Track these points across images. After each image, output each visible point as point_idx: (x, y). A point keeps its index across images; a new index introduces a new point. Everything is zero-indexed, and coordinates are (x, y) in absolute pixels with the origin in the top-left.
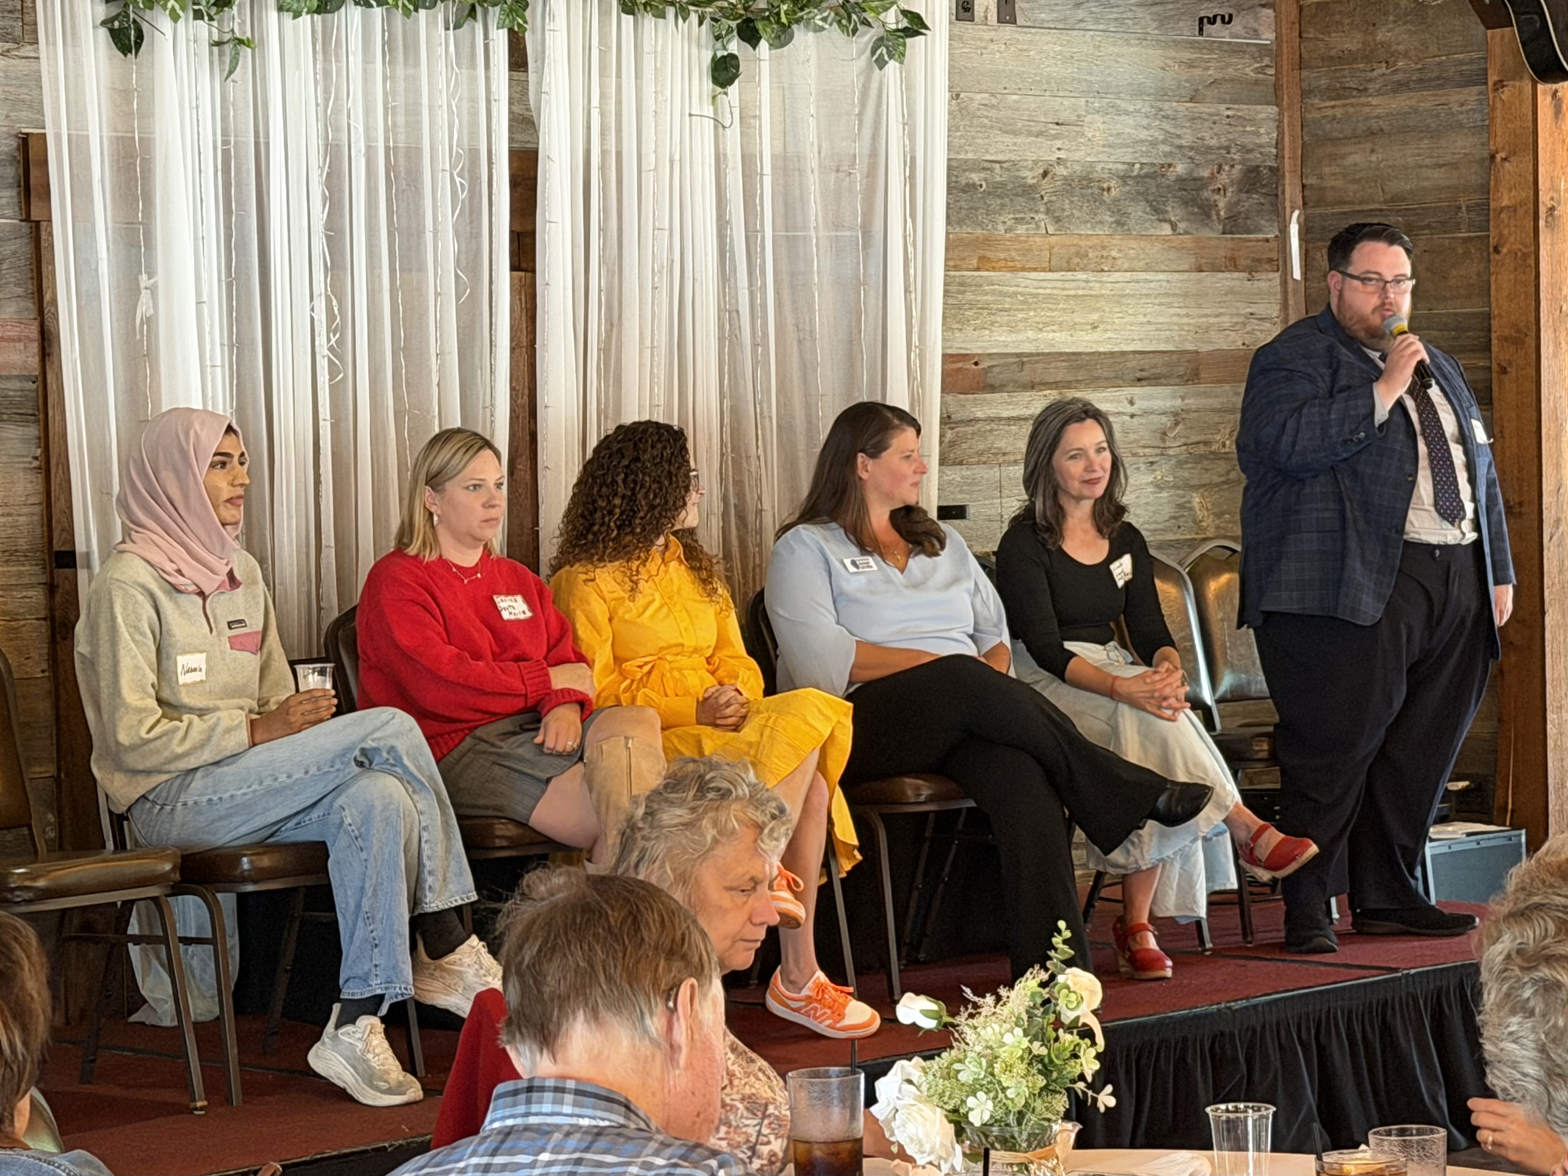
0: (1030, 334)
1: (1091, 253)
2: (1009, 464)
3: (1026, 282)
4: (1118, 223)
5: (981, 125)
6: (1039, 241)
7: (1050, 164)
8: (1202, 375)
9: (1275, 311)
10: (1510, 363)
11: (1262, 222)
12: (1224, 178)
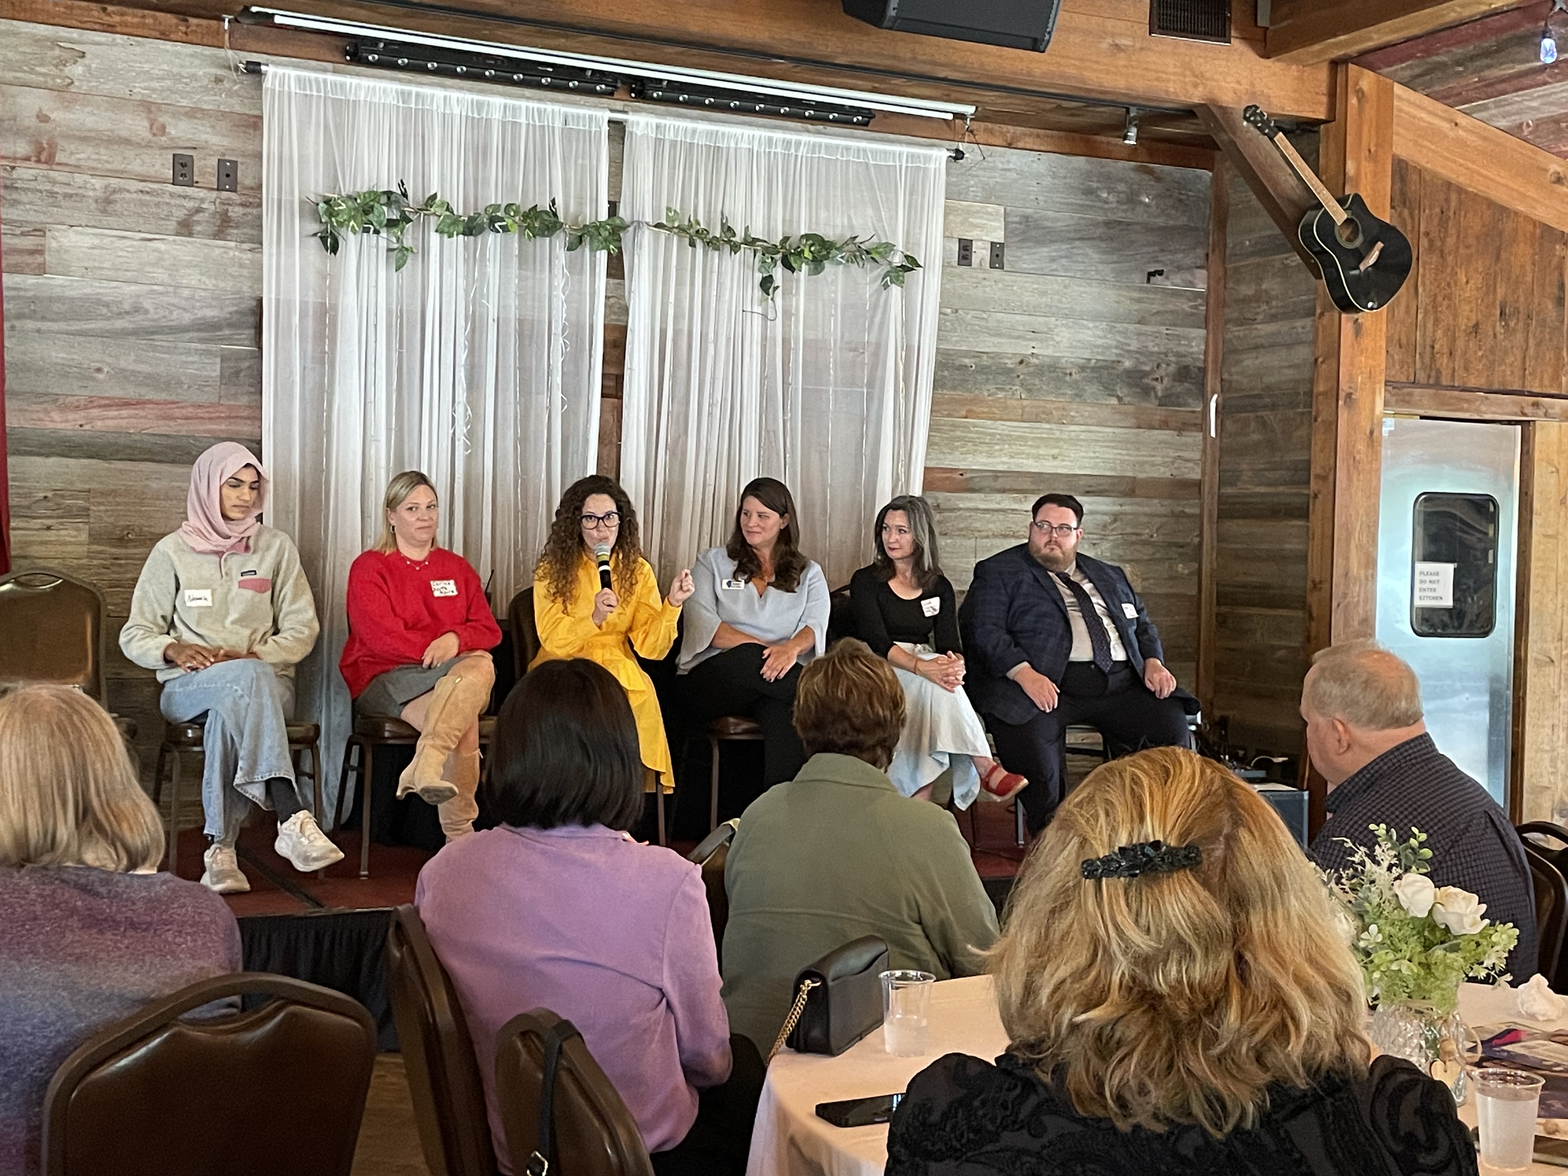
0: (1004, 459)
1: (1054, 413)
2: (982, 538)
3: (1003, 427)
4: (1077, 395)
5: (973, 330)
6: (1015, 403)
7: (1025, 355)
8: (1137, 492)
9: (1197, 455)
10: (1319, 492)
11: (1190, 401)
12: (1162, 372)
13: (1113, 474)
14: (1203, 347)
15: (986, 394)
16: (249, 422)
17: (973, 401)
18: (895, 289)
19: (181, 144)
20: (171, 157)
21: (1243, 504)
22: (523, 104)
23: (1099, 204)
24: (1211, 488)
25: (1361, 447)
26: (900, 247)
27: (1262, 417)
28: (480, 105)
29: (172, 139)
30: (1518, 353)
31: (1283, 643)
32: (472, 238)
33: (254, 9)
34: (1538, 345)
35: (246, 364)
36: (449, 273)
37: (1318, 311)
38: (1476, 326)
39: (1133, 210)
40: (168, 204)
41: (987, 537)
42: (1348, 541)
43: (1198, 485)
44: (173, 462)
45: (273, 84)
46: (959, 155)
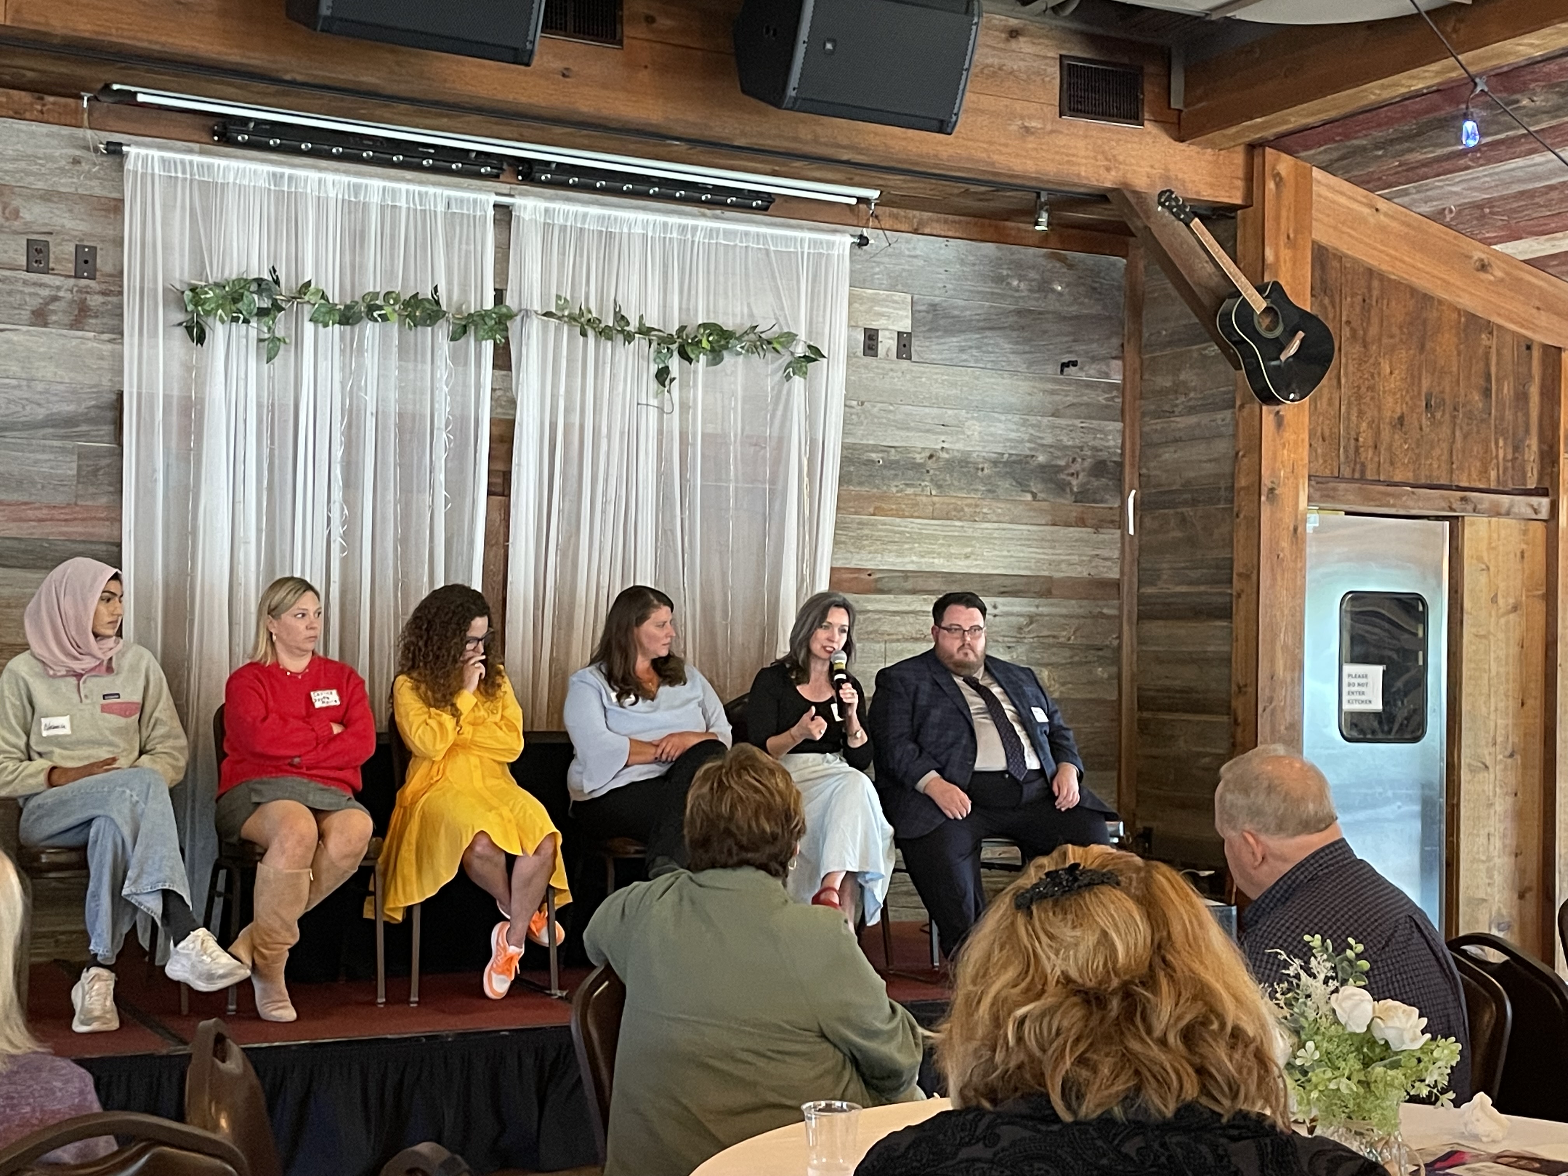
0: (914, 558)
1: (966, 509)
2: (893, 641)
3: (913, 525)
4: (989, 491)
5: (881, 424)
6: (924, 499)
7: (935, 450)
8: (1054, 592)
9: (1116, 554)
10: (1242, 591)
11: (1107, 497)
12: (1077, 467)
13: (1029, 573)
14: (1120, 441)
15: (894, 490)
16: (107, 523)
17: (882, 498)
18: (797, 380)
19: (36, 228)
20: (25, 243)
21: (1164, 604)
22: (403, 186)
23: (1010, 292)
24: (1130, 588)
25: (1285, 544)
26: (802, 336)
27: (1182, 513)
28: (357, 188)
29: (26, 224)
30: (1445, 445)
31: (1208, 750)
32: (348, 328)
33: (116, 87)
34: (1465, 437)
35: (104, 462)
36: (323, 366)
37: (1238, 403)
38: (1401, 419)
39: (1045, 297)
40: (22, 292)
41: (898, 640)
42: (1273, 642)
43: (1117, 585)
44: (23, 567)
45: (136, 164)
46: (863, 241)
